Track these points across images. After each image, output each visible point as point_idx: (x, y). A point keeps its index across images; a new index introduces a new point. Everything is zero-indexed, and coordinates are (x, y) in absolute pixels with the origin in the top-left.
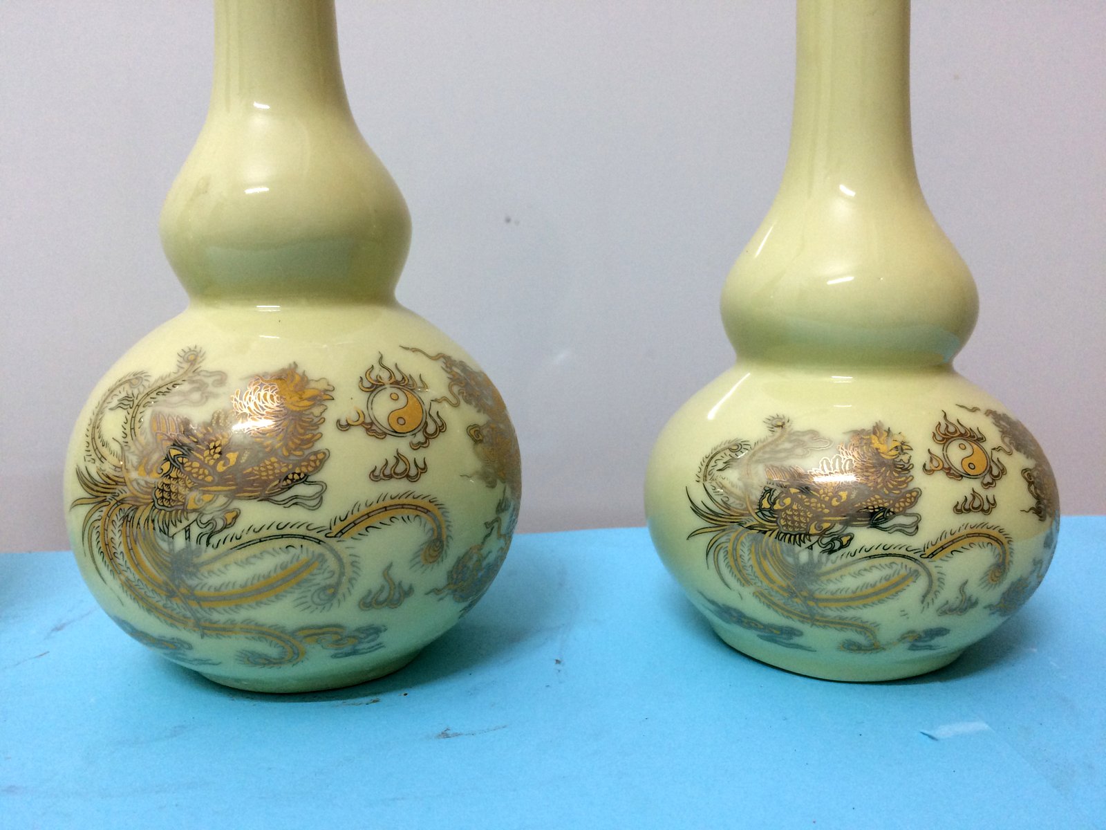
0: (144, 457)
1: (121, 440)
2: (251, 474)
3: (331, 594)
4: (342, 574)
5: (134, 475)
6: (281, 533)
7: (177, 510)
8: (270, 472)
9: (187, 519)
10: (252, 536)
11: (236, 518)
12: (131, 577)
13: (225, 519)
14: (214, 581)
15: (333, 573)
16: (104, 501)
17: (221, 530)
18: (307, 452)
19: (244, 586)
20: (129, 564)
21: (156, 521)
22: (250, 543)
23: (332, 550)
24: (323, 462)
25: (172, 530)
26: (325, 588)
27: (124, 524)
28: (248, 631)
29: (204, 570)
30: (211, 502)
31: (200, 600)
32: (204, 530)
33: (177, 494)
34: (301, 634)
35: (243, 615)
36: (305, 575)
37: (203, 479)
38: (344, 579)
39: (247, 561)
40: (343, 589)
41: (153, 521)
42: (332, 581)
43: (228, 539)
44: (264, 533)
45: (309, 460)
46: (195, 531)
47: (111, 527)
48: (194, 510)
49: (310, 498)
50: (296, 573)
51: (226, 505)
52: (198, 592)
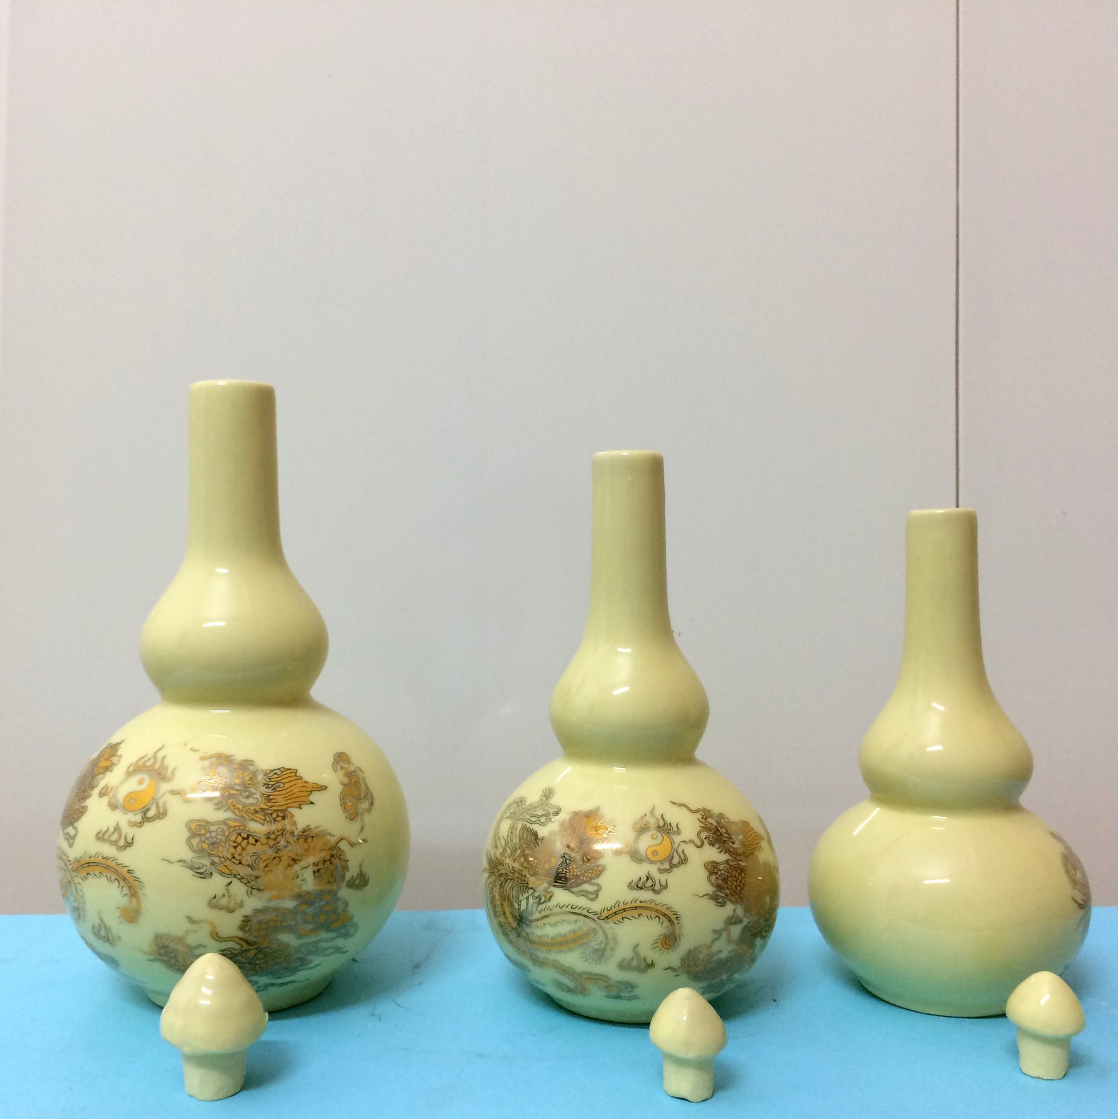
23: (601, 927)
36: (586, 940)
38: (608, 947)
39: (555, 924)
40: (608, 953)
42: (602, 946)
43: (546, 909)
44: (564, 909)
45: (594, 870)
46: (531, 900)
48: (532, 888)
49: (591, 893)
50: (580, 937)
51: (547, 888)
52: (531, 937)
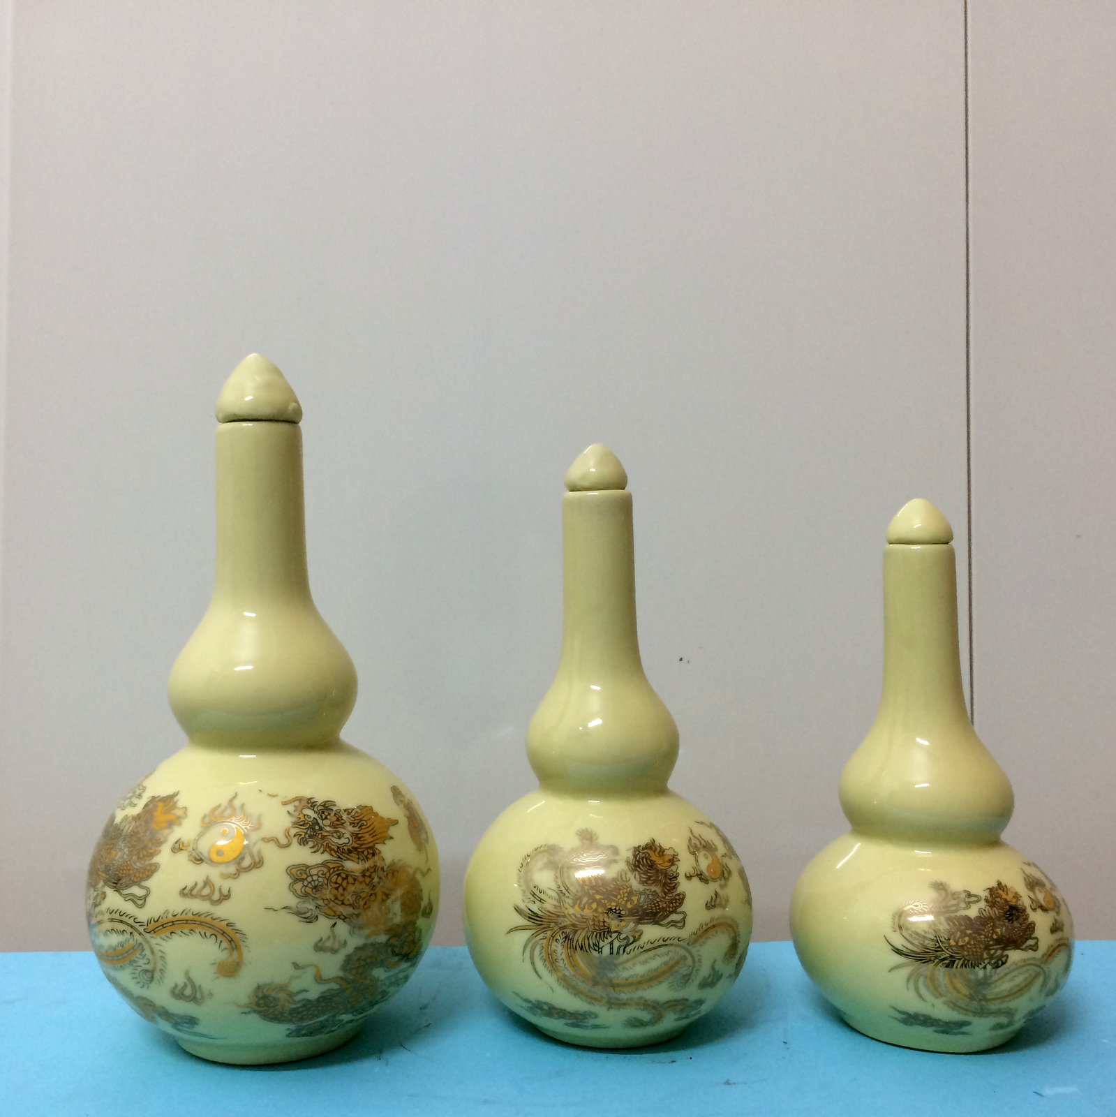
0: (577, 900)
1: (556, 890)
2: (646, 909)
3: (686, 979)
4: (693, 967)
5: (571, 911)
6: (665, 943)
7: (605, 932)
8: (658, 908)
9: (611, 937)
10: (650, 946)
11: (640, 936)
12: (567, 973)
13: (634, 937)
14: (626, 974)
15: (689, 967)
16: (549, 927)
17: (632, 943)
18: (674, 894)
19: (642, 977)
20: (567, 966)
21: (590, 939)
22: (648, 950)
23: (690, 953)
24: (683, 899)
25: (601, 944)
26: (684, 976)
27: (567, 941)
28: (638, 1004)
29: (620, 968)
30: (626, 926)
31: (613, 986)
32: (622, 944)
33: (604, 922)
34: (666, 1005)
35: (639, 994)
36: (676, 968)
37: (620, 913)
38: (693, 971)
39: (646, 962)
40: (693, 976)
41: (588, 939)
42: (689, 972)
43: (636, 948)
44: (657, 944)
45: (676, 899)
46: (616, 944)
47: (555, 943)
48: (616, 932)
49: (679, 922)
50: (671, 968)
51: (634, 928)
52: (615, 981)
